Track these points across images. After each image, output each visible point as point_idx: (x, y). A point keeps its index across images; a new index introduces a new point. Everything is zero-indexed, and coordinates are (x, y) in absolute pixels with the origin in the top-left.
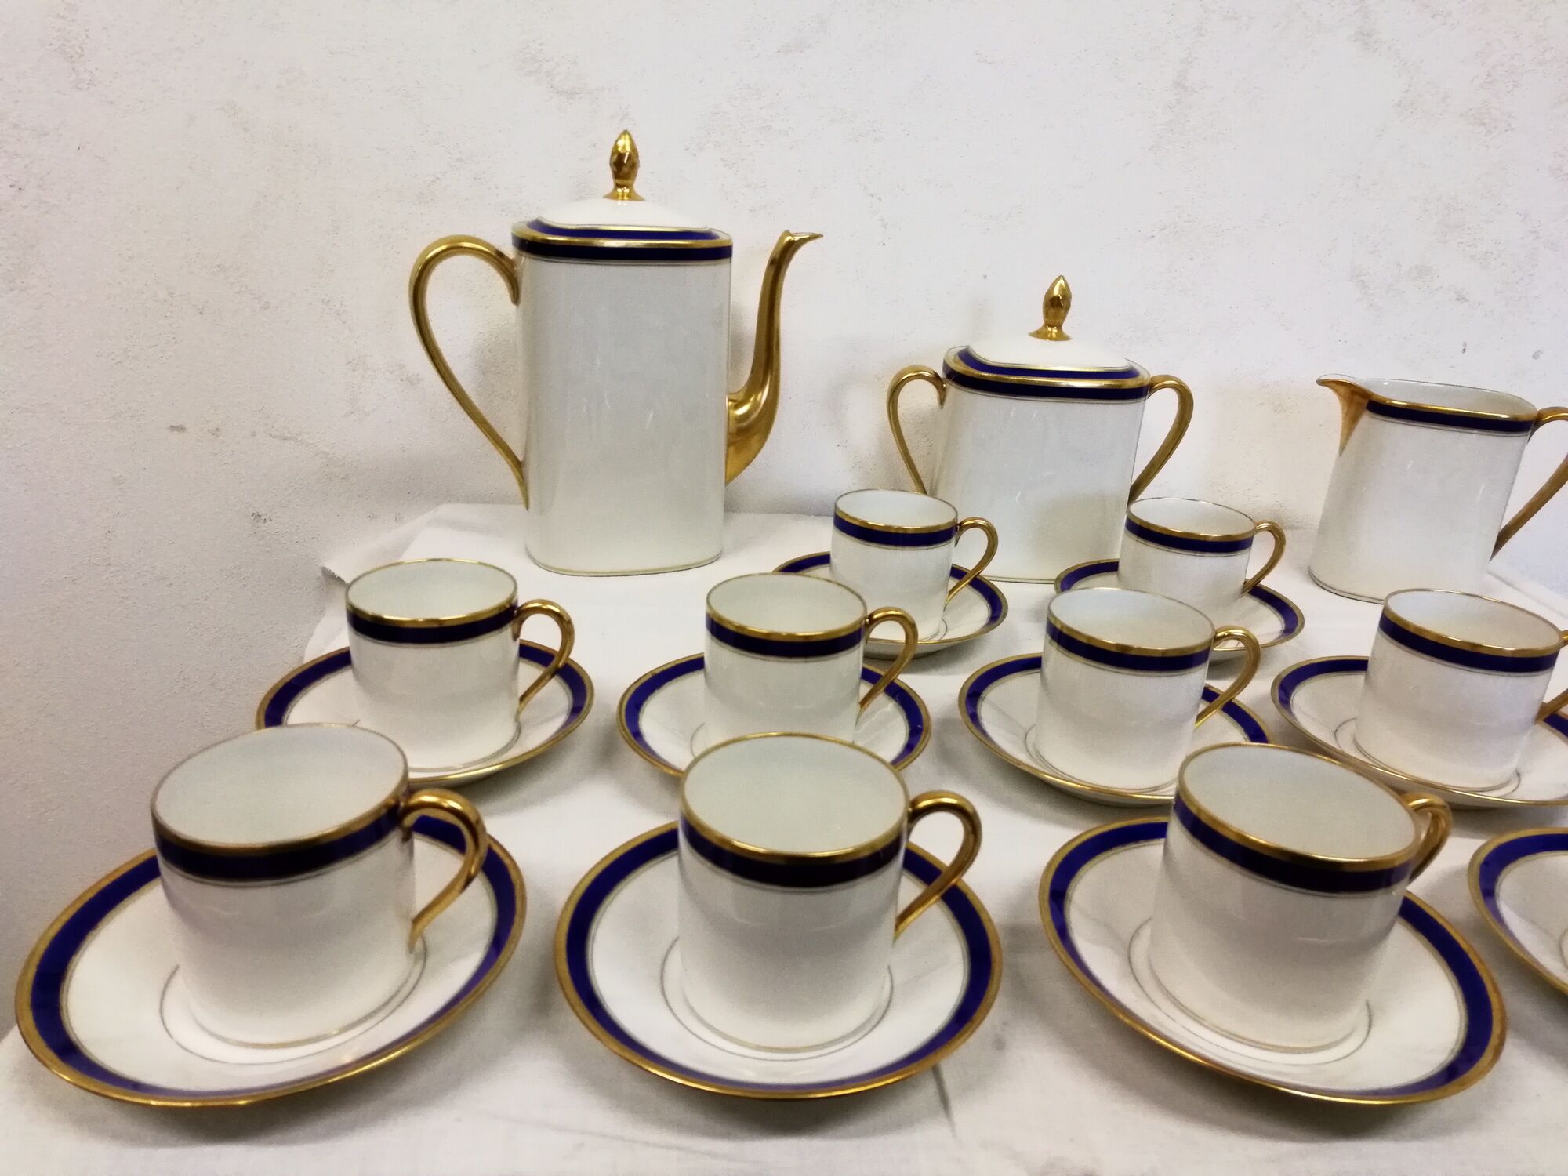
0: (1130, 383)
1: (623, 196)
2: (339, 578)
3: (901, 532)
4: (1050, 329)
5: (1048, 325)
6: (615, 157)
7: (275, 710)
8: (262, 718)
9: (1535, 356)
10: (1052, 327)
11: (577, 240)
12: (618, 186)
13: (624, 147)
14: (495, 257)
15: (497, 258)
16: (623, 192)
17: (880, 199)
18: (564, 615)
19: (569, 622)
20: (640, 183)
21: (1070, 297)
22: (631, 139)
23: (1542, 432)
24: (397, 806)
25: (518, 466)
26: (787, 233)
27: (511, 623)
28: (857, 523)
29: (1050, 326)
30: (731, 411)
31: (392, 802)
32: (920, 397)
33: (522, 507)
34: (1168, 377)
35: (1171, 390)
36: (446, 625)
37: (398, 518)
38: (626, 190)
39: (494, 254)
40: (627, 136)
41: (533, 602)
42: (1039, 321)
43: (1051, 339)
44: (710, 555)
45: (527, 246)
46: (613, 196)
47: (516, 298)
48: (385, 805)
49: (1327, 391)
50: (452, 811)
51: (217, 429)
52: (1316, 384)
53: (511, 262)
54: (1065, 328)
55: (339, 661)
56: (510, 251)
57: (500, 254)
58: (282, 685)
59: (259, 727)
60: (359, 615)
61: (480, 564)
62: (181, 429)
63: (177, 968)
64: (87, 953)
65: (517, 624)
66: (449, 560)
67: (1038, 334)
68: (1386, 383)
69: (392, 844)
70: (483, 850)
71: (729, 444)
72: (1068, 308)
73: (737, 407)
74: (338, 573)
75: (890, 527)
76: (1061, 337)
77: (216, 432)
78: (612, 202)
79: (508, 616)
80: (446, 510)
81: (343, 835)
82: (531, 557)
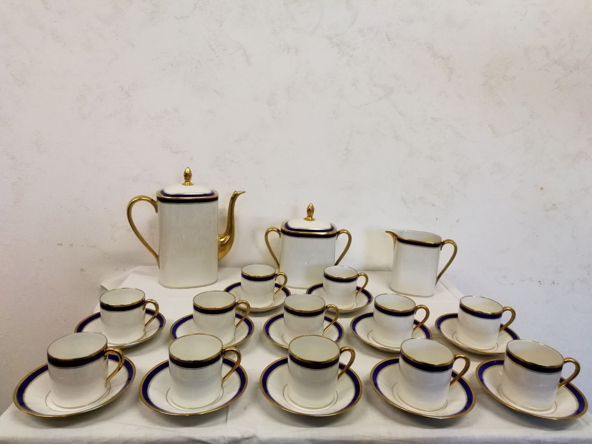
0: (331, 233)
1: (187, 184)
2: (105, 288)
3: (258, 277)
4: (309, 218)
5: (308, 216)
6: (185, 174)
7: (80, 328)
8: (76, 330)
9: (458, 221)
10: (310, 217)
11: (174, 198)
12: (186, 182)
13: (187, 171)
14: (151, 201)
15: (152, 201)
16: (187, 183)
17: (265, 180)
18: (156, 303)
19: (158, 305)
20: (192, 181)
21: (314, 209)
22: (189, 169)
23: (445, 246)
24: (103, 351)
25: (157, 257)
26: (236, 192)
27: (142, 305)
28: (246, 275)
29: (309, 217)
30: (220, 240)
31: (102, 350)
32: (274, 236)
33: (158, 267)
34: (344, 230)
35: (345, 234)
36: (125, 306)
37: (124, 270)
38: (188, 183)
39: (150, 200)
40: (188, 169)
41: (148, 300)
42: (306, 215)
43: (309, 220)
44: (214, 281)
45: (161, 200)
46: (184, 184)
47: (157, 212)
48: (100, 350)
49: (388, 234)
50: (116, 352)
51: (72, 245)
52: (385, 232)
53: (155, 202)
54: (313, 217)
55: (98, 316)
56: (155, 199)
57: (152, 200)
58: (82, 322)
59: (75, 333)
60: (103, 304)
61: (136, 289)
62: (61, 244)
63: (51, 391)
64: (29, 387)
65: (144, 306)
66: (128, 288)
67: (306, 219)
68: (406, 231)
69: (102, 359)
70: (123, 361)
71: (219, 249)
72: (313, 212)
73: (221, 239)
74: (105, 287)
75: (255, 276)
76: (313, 220)
77: (71, 245)
78: (184, 186)
79: (142, 303)
80: (138, 268)
81: (90, 357)
82: (160, 283)
